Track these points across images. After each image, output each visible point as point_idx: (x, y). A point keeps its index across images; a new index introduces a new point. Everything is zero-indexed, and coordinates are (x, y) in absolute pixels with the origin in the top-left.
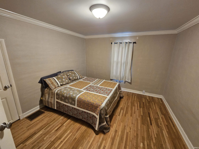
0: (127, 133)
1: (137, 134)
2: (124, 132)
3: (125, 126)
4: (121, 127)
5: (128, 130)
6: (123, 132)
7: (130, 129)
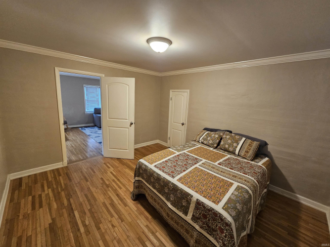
0: (112, 216)
1: (99, 229)
2: (117, 214)
3: (122, 222)
4: (126, 214)
5: (115, 221)
6: (118, 212)
7: (113, 226)
